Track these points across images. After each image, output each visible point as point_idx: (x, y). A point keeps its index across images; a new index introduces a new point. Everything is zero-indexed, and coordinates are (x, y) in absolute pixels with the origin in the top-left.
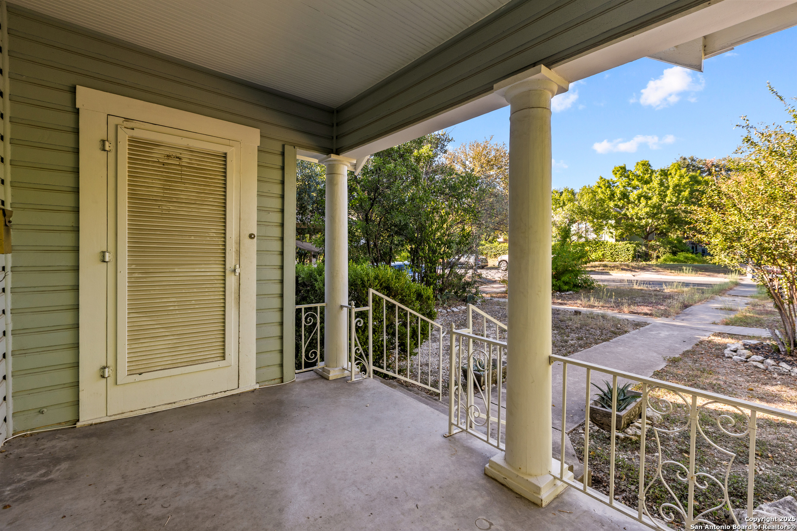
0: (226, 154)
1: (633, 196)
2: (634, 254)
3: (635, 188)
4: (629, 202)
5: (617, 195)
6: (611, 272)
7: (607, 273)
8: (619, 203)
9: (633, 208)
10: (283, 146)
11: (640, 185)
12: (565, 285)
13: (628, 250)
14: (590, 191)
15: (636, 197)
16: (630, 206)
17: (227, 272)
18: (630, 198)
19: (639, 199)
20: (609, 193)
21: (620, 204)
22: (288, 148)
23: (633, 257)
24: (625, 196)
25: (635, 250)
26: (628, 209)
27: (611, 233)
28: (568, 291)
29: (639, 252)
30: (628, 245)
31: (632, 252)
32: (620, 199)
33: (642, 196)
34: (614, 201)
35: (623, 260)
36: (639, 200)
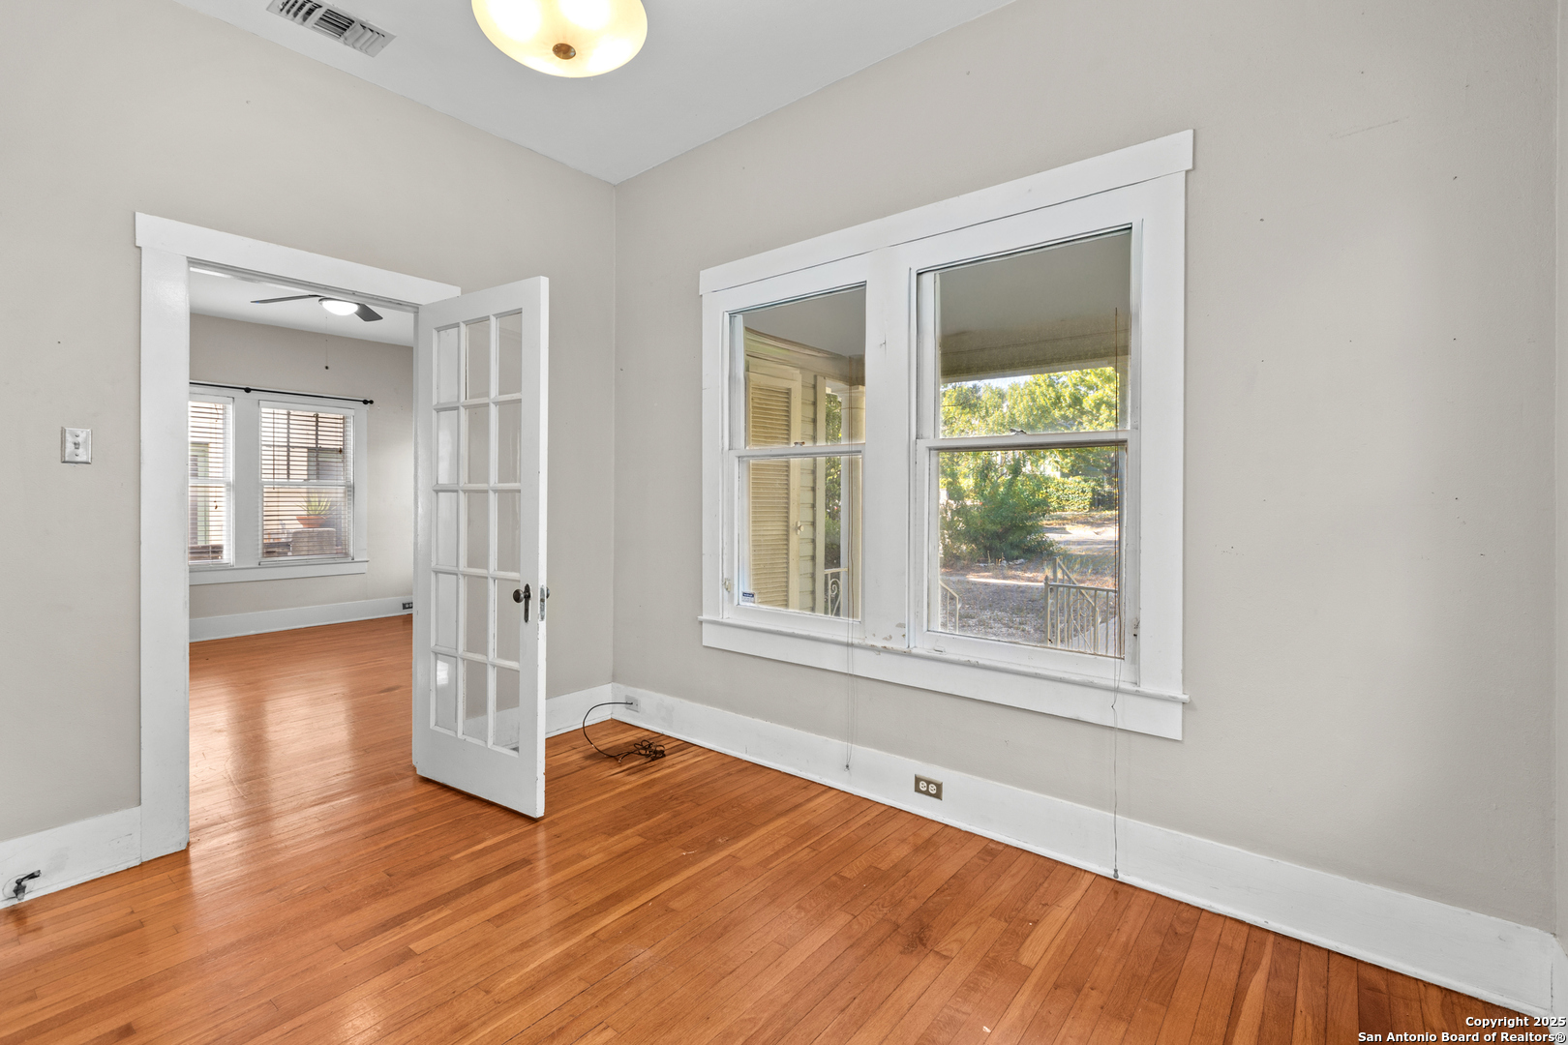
0: (789, 389)
1: (1088, 403)
2: (1093, 498)
3: (1090, 388)
4: (1083, 412)
5: (1065, 400)
6: (1068, 528)
7: (1063, 531)
8: (1068, 413)
9: (1090, 422)
10: (815, 377)
11: (1099, 383)
12: (1013, 549)
13: (1083, 492)
14: (1027, 391)
15: (1093, 404)
16: (1085, 418)
17: (791, 530)
18: (1083, 406)
19: (1098, 406)
20: (1053, 395)
21: (1070, 413)
22: (819, 379)
23: (1091, 504)
24: (1077, 401)
25: (1093, 490)
26: (1081, 423)
27: (1057, 462)
28: (1017, 559)
29: (1099, 494)
30: (1083, 484)
31: (1090, 495)
32: (1070, 406)
33: (1104, 402)
34: (1061, 408)
35: (1076, 509)
36: (1098, 410)
